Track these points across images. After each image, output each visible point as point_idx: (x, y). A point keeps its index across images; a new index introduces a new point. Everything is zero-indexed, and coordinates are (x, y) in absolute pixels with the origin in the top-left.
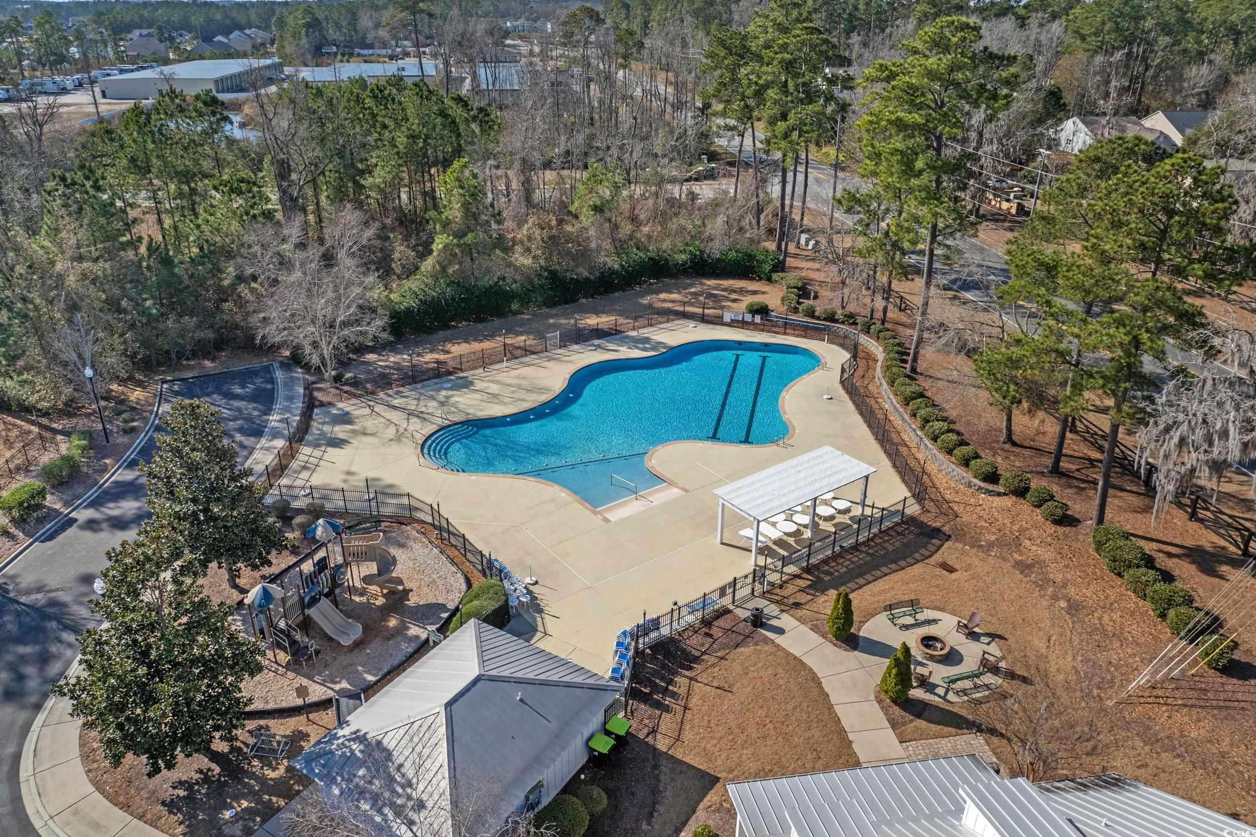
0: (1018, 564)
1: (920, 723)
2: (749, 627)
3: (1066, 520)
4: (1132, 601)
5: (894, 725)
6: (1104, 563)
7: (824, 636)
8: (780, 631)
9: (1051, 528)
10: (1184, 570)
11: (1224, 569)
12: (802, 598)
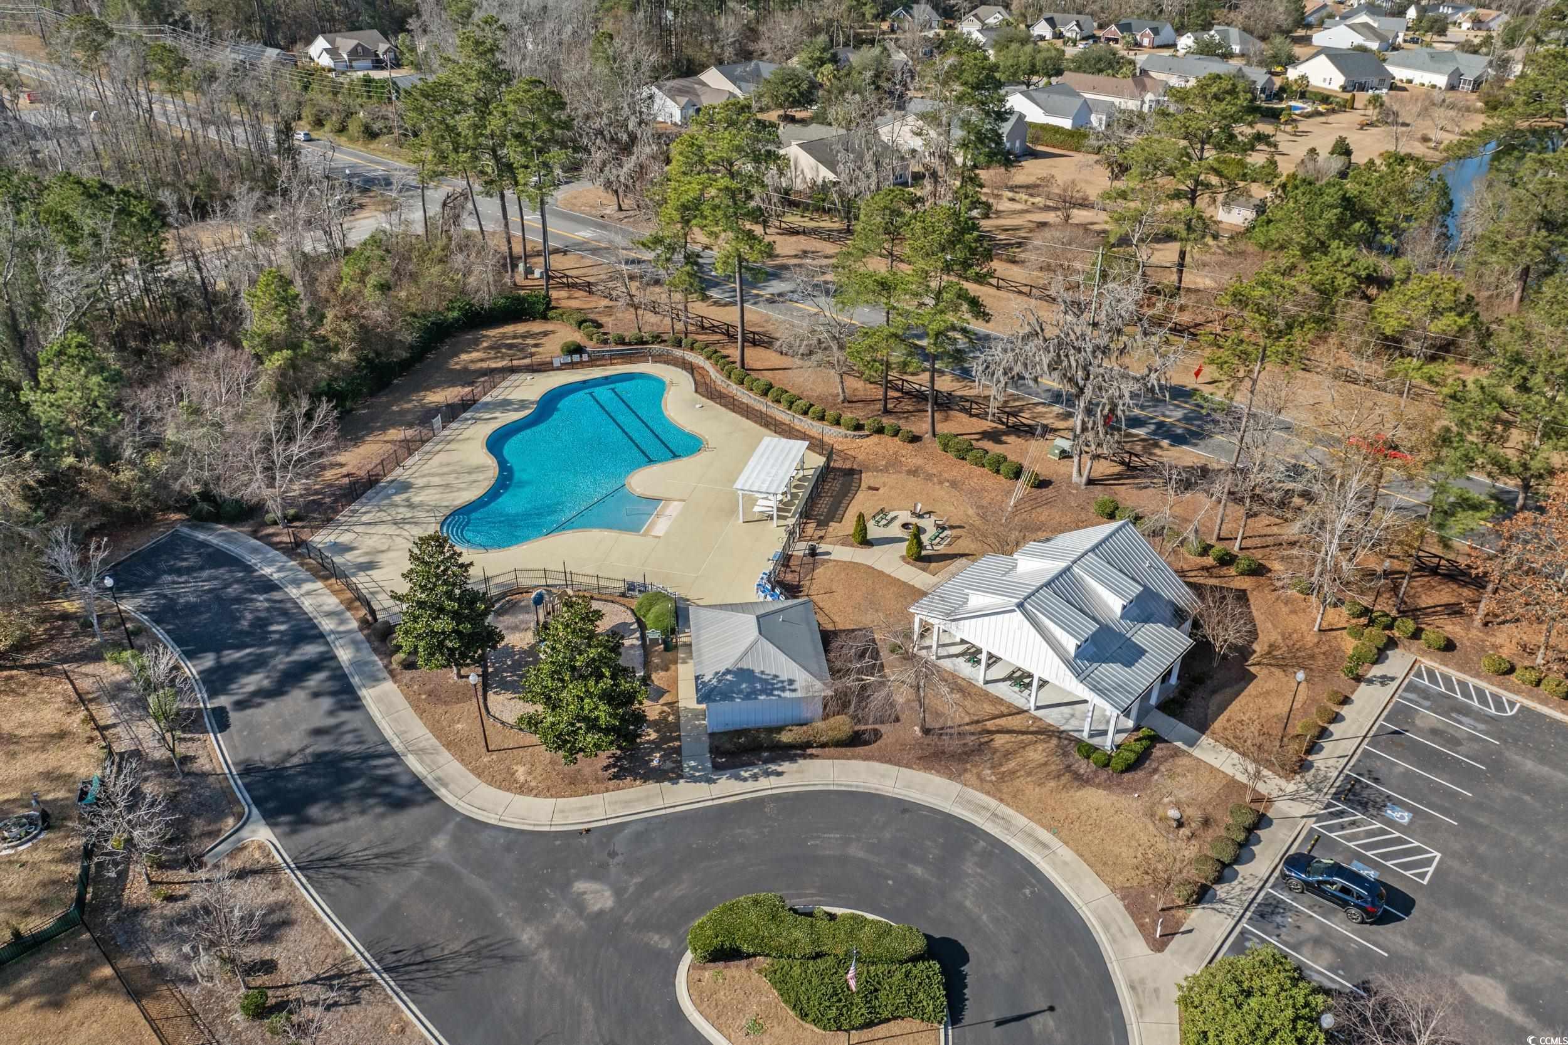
0: (909, 472)
1: (933, 565)
2: (811, 559)
3: (915, 439)
4: (978, 471)
5: (924, 570)
6: (951, 455)
7: (852, 546)
8: (829, 553)
9: (910, 446)
10: (987, 445)
11: (1004, 438)
12: (822, 533)
